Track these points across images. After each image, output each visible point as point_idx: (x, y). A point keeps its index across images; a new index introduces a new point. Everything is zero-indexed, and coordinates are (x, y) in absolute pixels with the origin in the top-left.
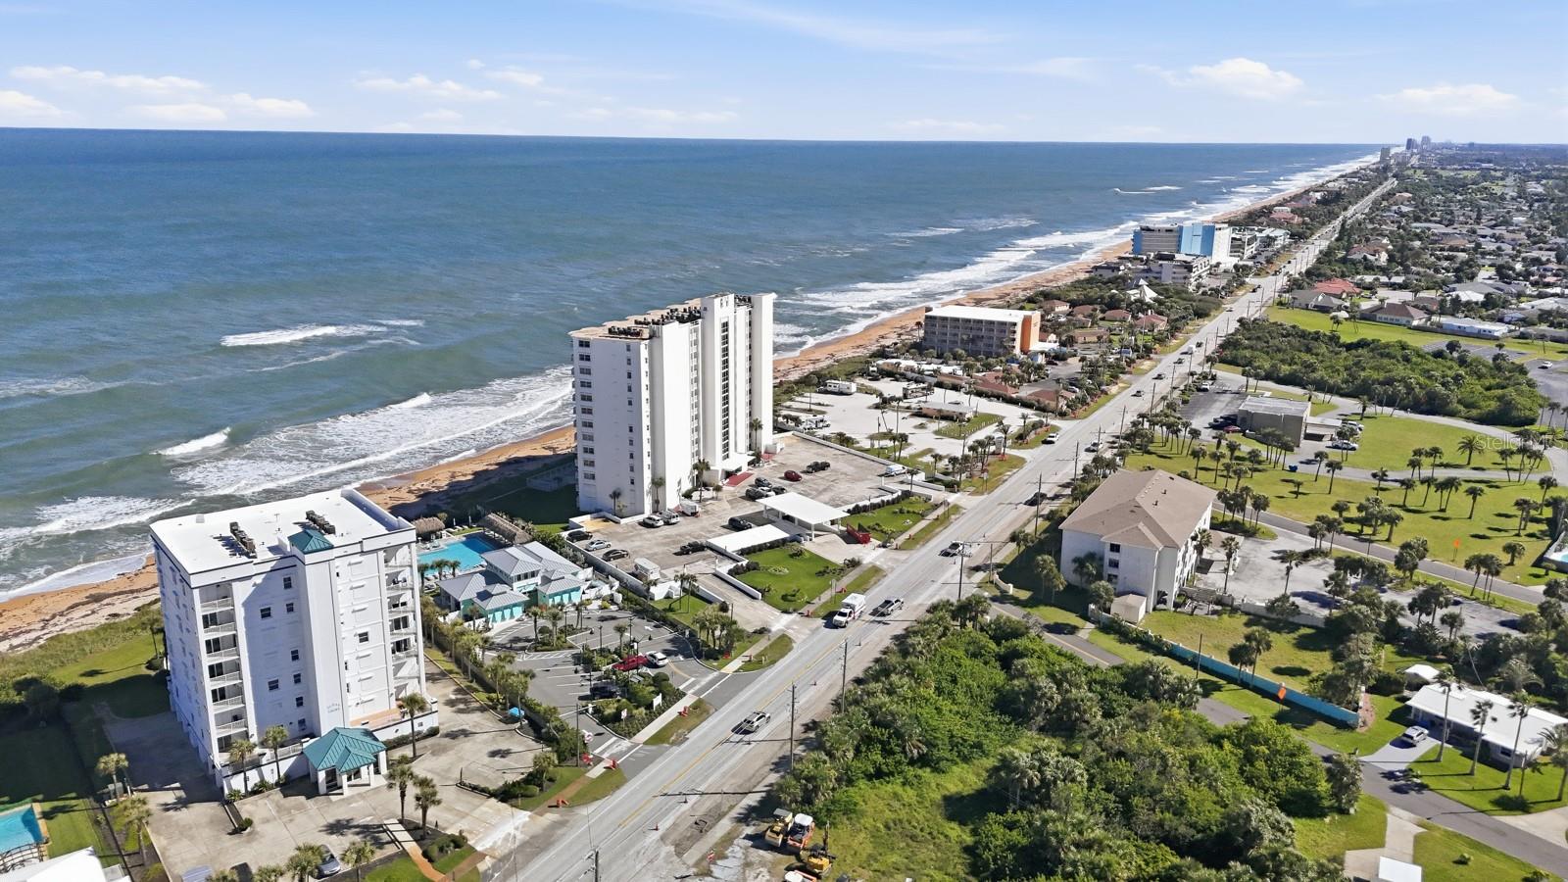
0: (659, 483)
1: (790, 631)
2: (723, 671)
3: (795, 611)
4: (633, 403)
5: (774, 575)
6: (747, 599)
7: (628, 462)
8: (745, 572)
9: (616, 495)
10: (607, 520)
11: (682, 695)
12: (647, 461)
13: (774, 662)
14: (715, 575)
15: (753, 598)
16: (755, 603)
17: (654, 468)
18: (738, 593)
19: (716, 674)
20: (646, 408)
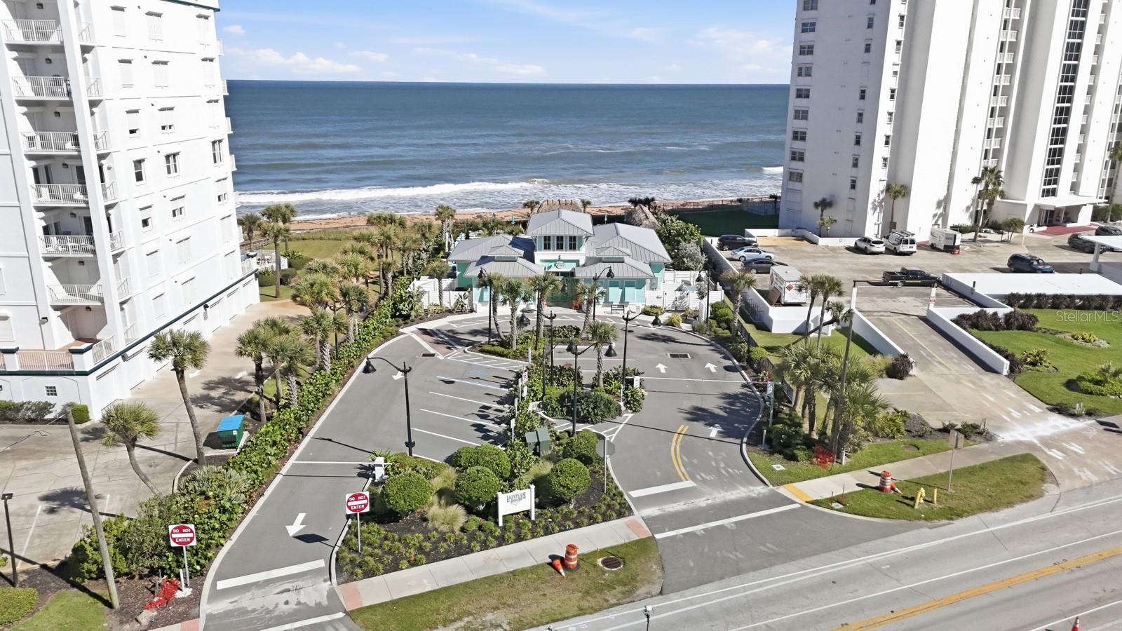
0: (898, 191)
1: (1055, 453)
2: (782, 490)
3: (1090, 414)
4: (872, 50)
5: (1067, 345)
6: (971, 368)
7: (850, 149)
8: (998, 328)
9: (824, 204)
10: (803, 238)
11: (623, 511)
12: (881, 151)
13: (953, 514)
14: (924, 319)
15: (988, 369)
16: (988, 378)
17: (892, 164)
18: (955, 353)
19: (759, 490)
20: (892, 58)
